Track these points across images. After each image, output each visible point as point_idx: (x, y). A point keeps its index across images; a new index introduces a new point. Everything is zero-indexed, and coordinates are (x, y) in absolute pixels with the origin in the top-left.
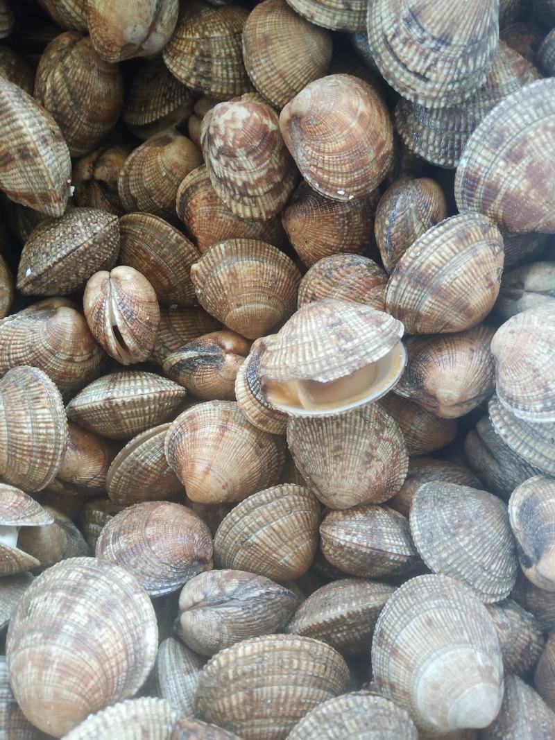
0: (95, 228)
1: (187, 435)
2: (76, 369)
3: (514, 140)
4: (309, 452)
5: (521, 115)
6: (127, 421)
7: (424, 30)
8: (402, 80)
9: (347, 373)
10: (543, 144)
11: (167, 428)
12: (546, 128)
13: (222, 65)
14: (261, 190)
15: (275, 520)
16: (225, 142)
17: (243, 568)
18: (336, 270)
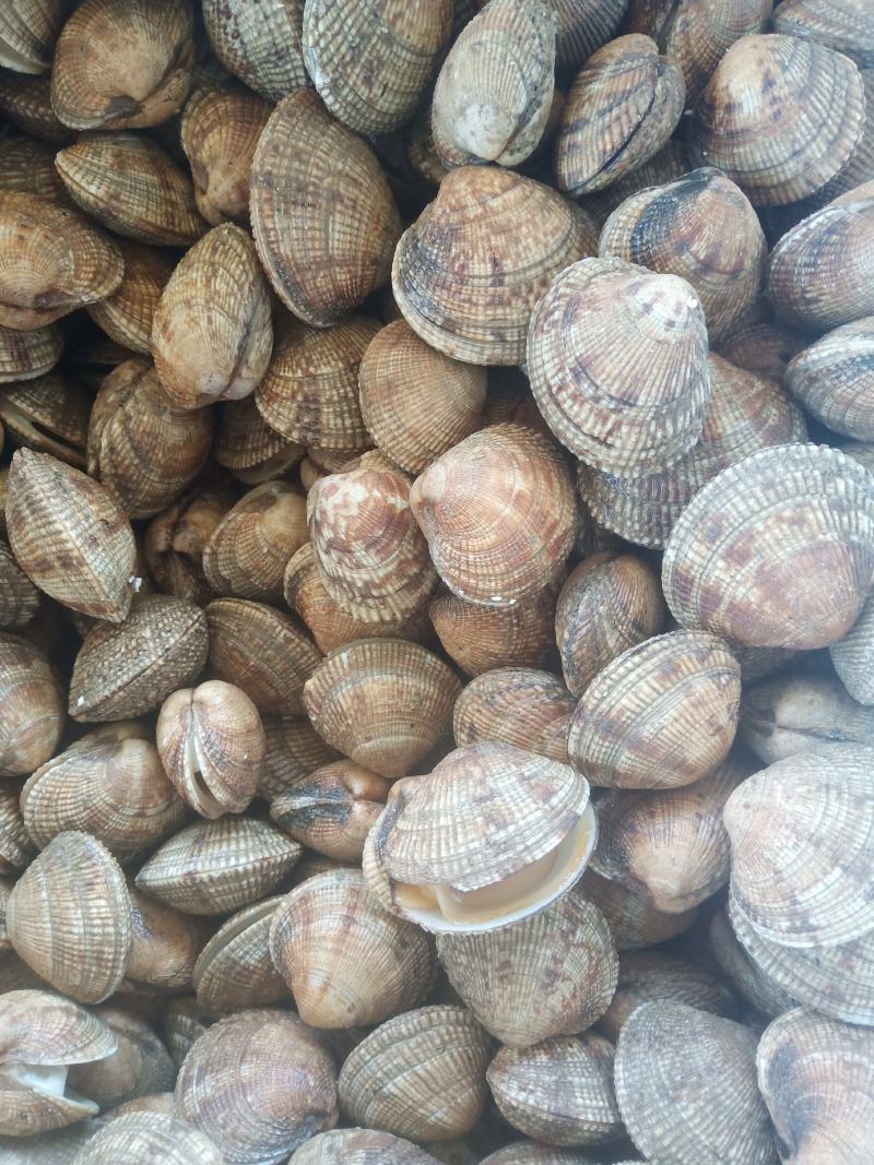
0: (168, 639)
1: (299, 929)
2: (149, 824)
3: (736, 533)
4: (466, 968)
5: (743, 498)
6: (218, 900)
7: (597, 387)
8: (577, 442)
9: (497, 878)
10: (778, 541)
11: (277, 906)
12: (780, 519)
13: (335, 411)
14: (390, 589)
15: (420, 1062)
16: (336, 533)
17: (378, 1126)
18: (500, 693)
